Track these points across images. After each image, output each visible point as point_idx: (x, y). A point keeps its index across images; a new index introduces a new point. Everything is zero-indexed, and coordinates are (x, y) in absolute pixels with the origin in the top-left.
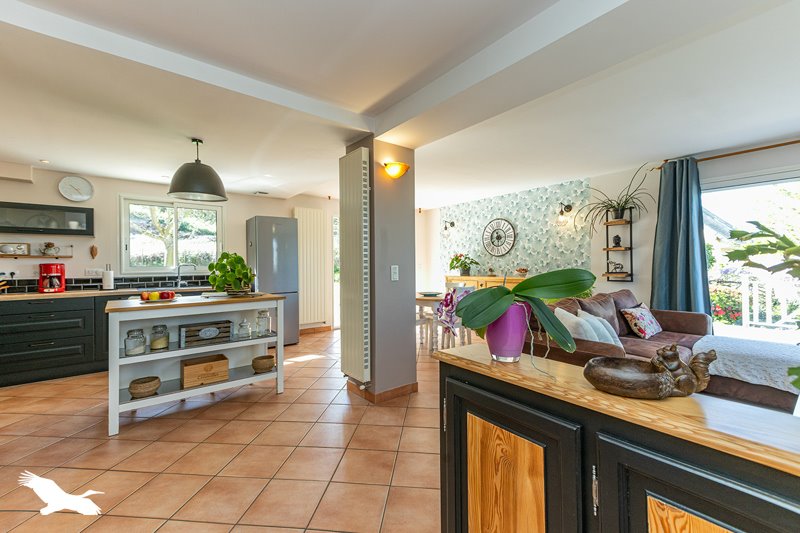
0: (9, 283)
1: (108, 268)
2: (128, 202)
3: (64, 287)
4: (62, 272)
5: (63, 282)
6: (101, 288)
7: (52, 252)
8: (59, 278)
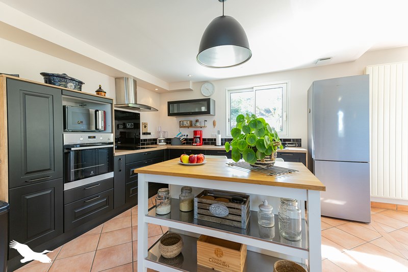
0: (186, 139)
1: (219, 133)
2: (230, 92)
3: (201, 143)
4: (201, 135)
5: (201, 140)
6: (216, 145)
7: (198, 124)
8: (200, 138)
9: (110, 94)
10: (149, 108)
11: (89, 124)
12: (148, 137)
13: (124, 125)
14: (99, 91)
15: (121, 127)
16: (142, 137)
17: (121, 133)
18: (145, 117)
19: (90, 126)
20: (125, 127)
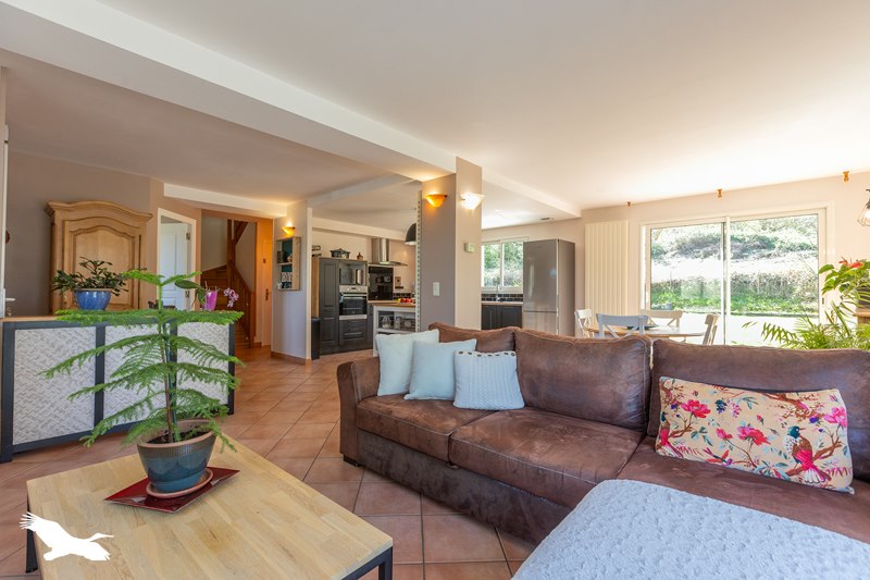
9: (366, 257)
10: (399, 264)
11: (351, 279)
12: (401, 291)
13: (382, 278)
14: (359, 256)
15: (379, 280)
16: (395, 291)
17: (379, 287)
18: (398, 272)
19: (351, 281)
20: (383, 281)
